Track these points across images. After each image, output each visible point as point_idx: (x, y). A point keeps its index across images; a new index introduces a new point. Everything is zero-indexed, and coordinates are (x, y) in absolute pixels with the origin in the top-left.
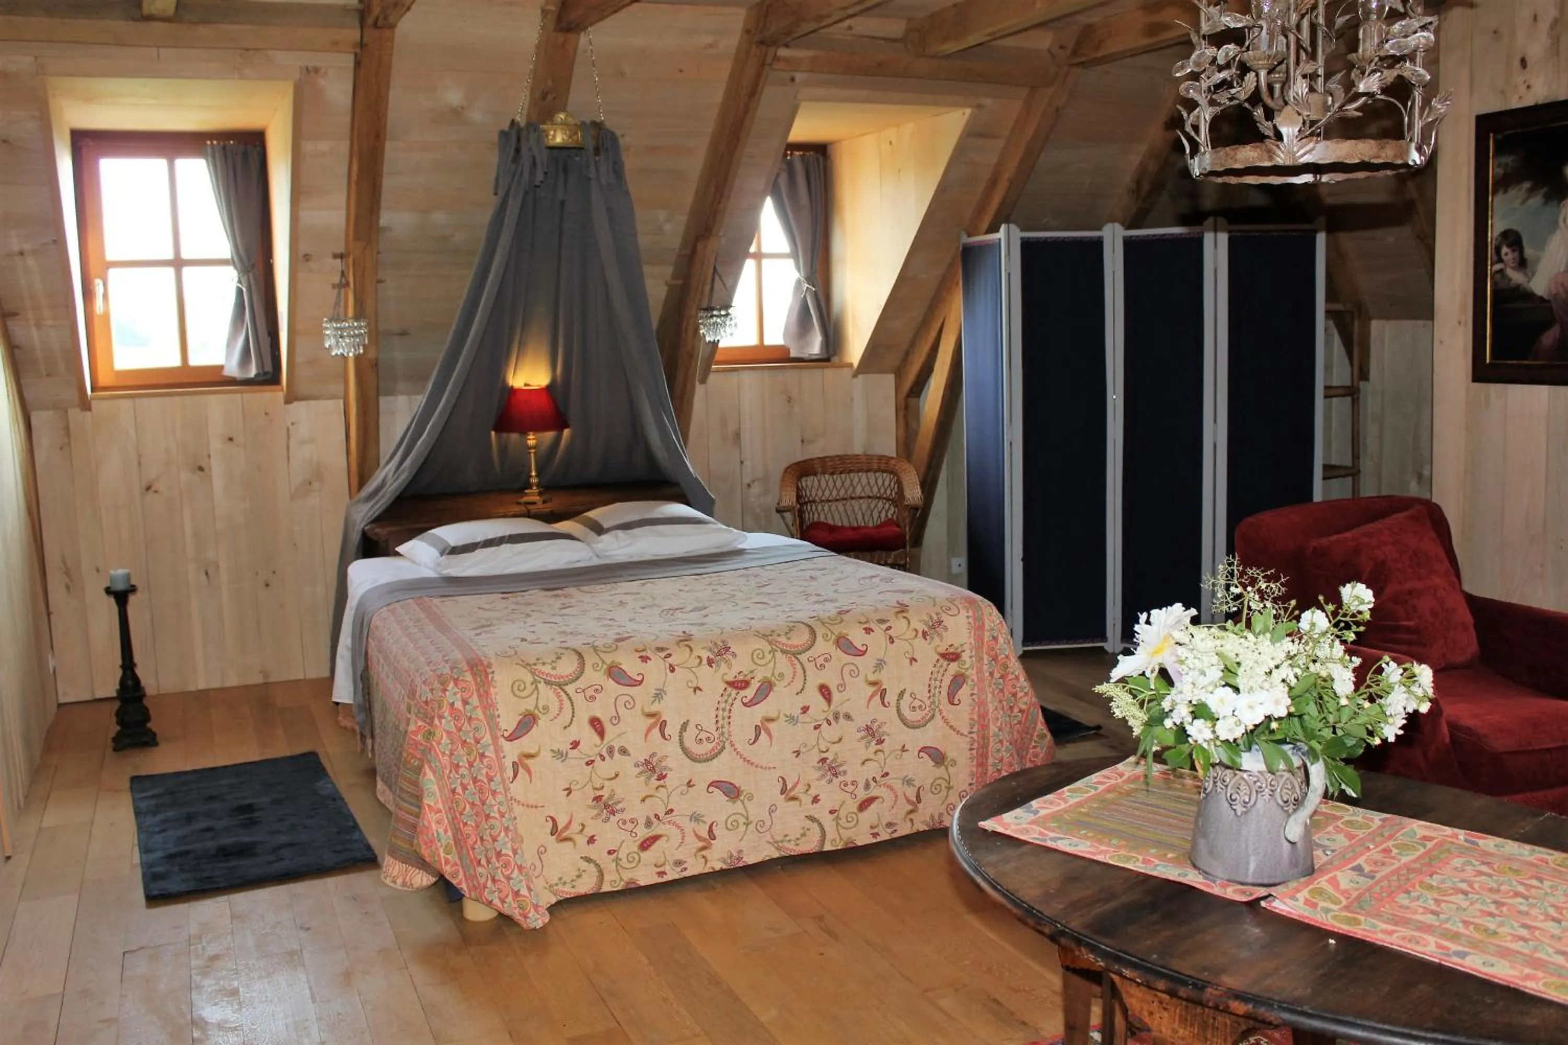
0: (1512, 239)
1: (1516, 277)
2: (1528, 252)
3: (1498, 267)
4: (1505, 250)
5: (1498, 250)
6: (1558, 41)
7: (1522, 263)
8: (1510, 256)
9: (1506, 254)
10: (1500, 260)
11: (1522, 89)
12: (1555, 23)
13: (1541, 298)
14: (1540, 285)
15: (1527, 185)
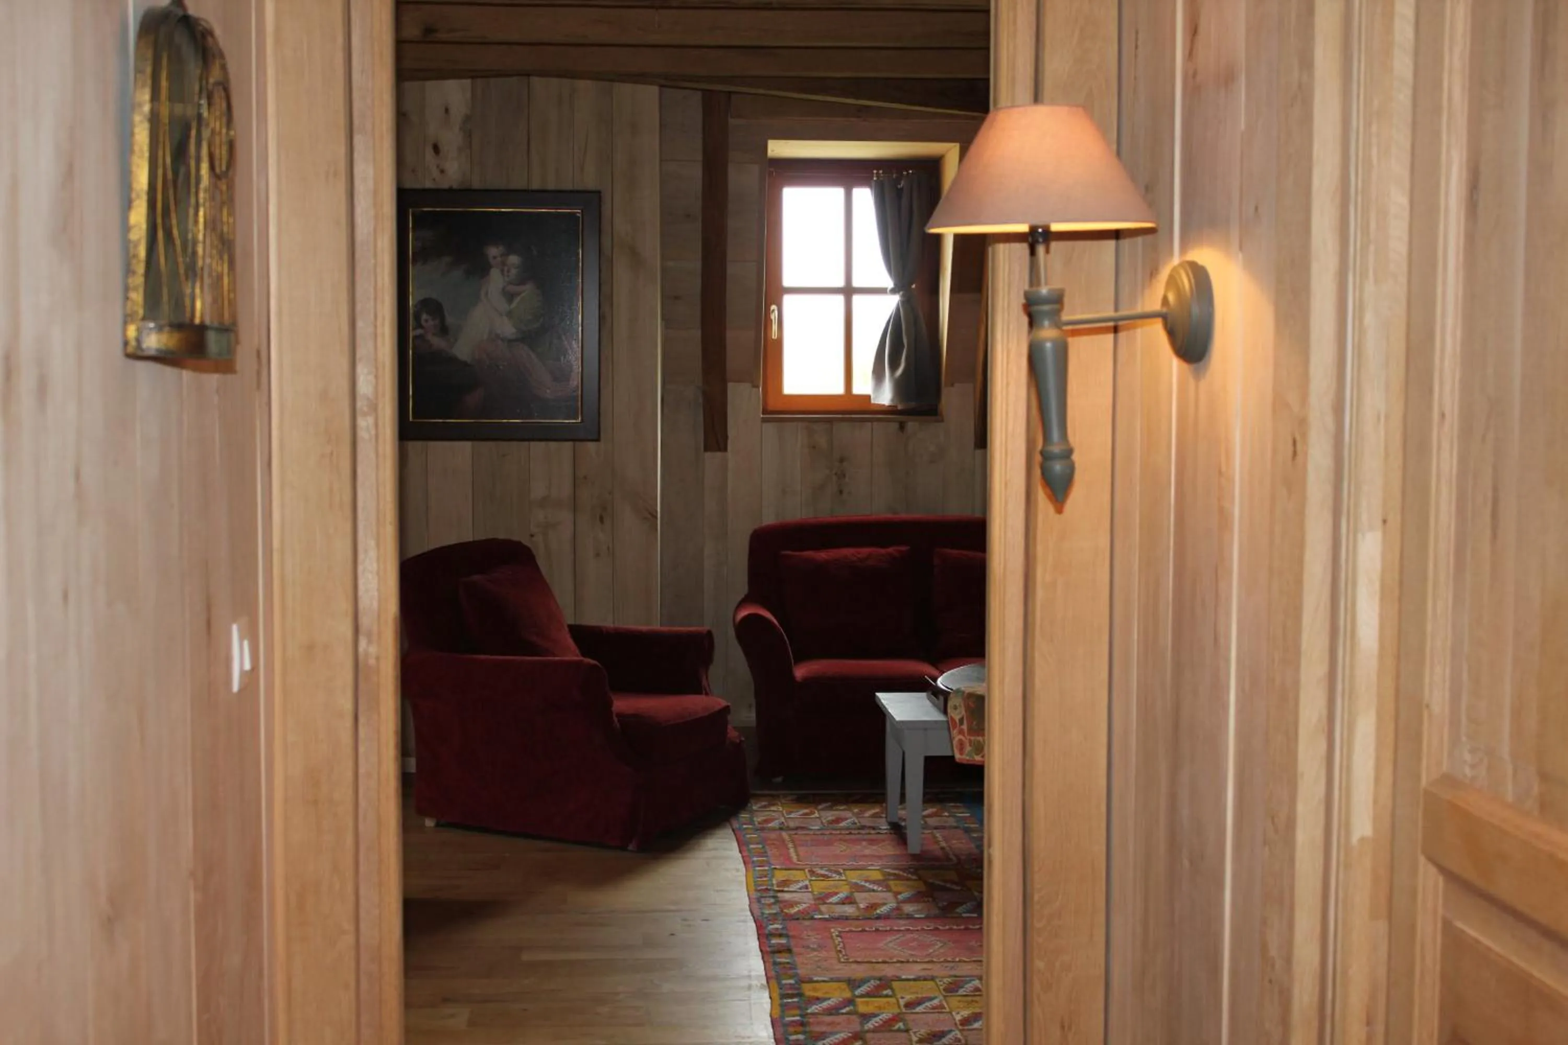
0: (432, 306)
1: (437, 342)
2: (450, 320)
3: (419, 332)
4: (424, 316)
5: (417, 317)
6: (470, 136)
7: (444, 330)
8: (431, 323)
9: (426, 321)
10: (421, 326)
11: (435, 173)
12: (467, 119)
13: (465, 364)
14: (463, 350)
15: (447, 259)
